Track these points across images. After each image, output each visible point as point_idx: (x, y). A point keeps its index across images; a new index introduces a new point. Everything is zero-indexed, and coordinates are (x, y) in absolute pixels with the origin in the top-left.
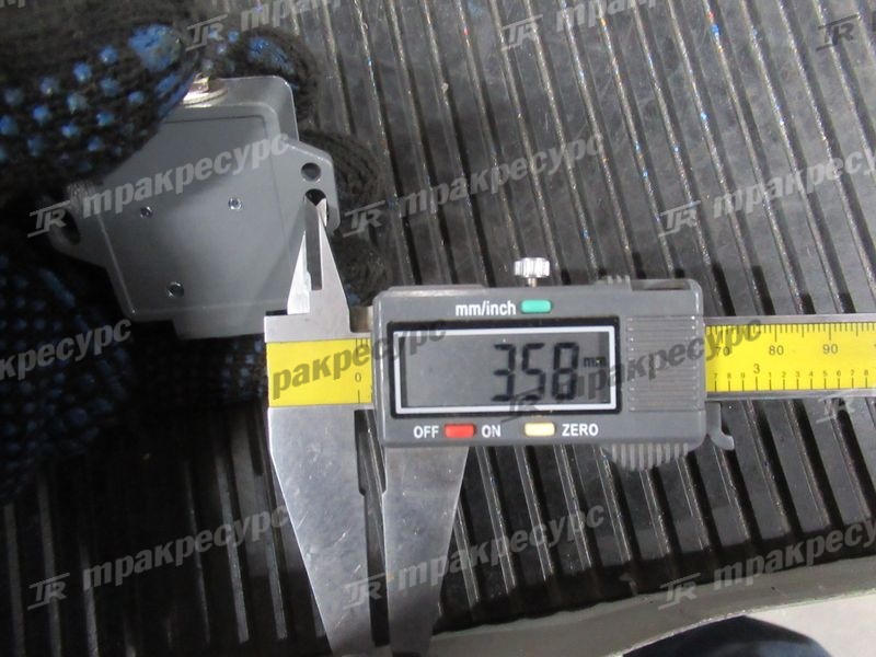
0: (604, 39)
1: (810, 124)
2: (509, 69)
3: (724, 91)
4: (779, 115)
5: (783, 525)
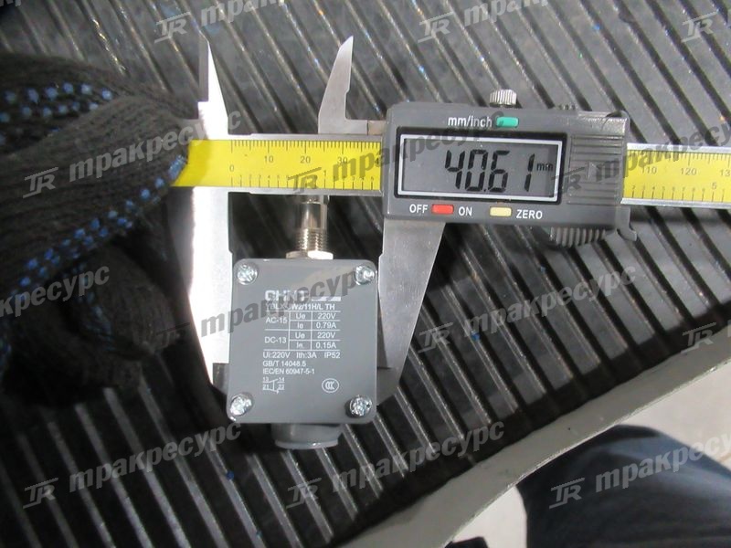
0: (326, 27)
1: (504, 55)
2: (256, 72)
3: (431, 46)
4: (479, 53)
5: (567, 374)
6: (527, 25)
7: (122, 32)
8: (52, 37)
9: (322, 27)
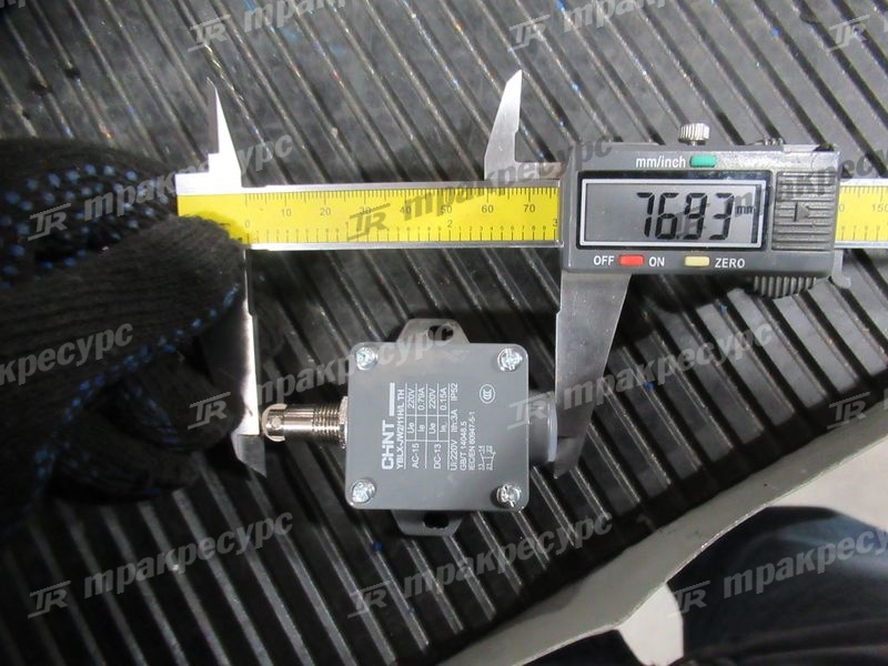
0: (464, 43)
1: (669, 67)
2: (388, 97)
3: (585, 59)
4: (640, 67)
5: (757, 426)
6: (694, 31)
7: (238, 58)
8: (161, 65)
9: (460, 44)
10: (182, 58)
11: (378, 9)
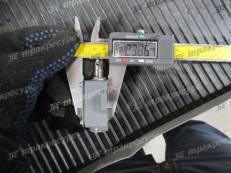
4: (147, 23)
5: (168, 112)
9: (104, 16)
10: (35, 18)
11: (84, 6)
